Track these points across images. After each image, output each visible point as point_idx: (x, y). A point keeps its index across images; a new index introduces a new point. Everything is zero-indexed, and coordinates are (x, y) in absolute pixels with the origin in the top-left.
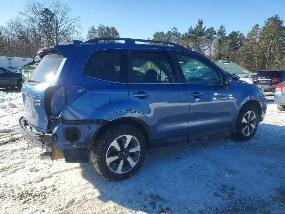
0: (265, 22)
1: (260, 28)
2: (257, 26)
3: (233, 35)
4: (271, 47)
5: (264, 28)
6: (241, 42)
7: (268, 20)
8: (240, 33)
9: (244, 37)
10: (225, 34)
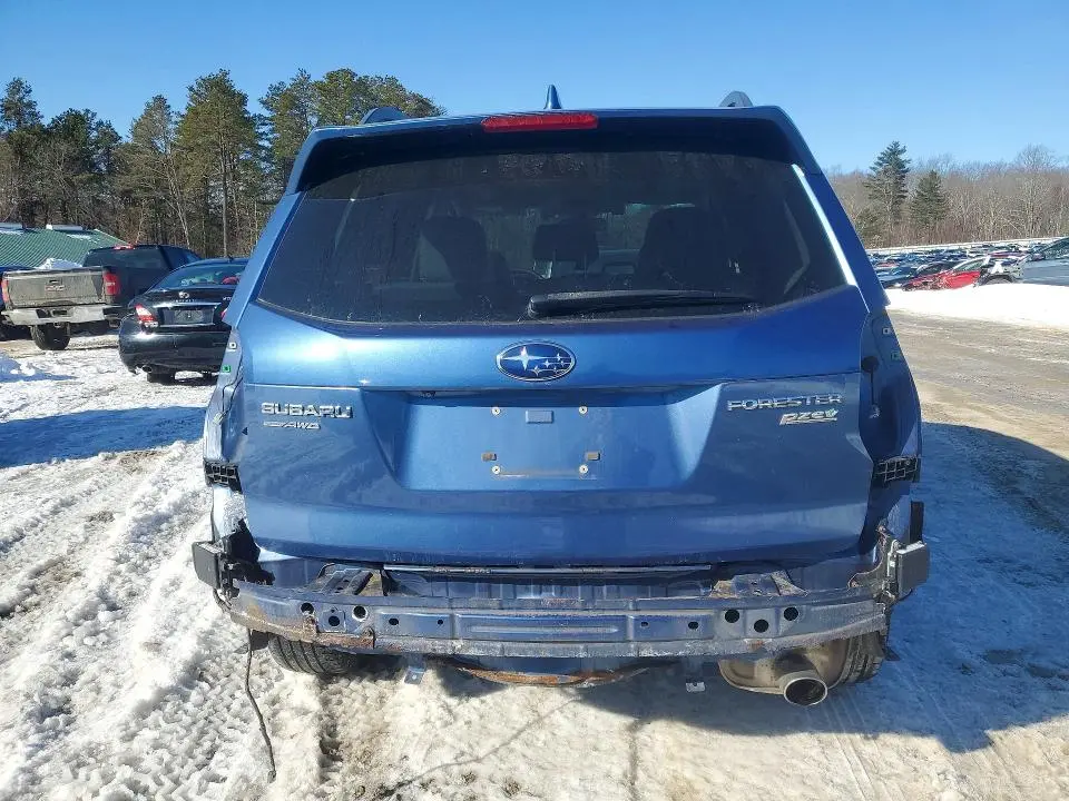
0: (191, 89)
1: (173, 109)
2: (160, 103)
3: (74, 124)
4: (225, 180)
5: (193, 112)
6: (108, 153)
7: (200, 85)
8: (96, 120)
9: (115, 138)
10: (35, 115)
